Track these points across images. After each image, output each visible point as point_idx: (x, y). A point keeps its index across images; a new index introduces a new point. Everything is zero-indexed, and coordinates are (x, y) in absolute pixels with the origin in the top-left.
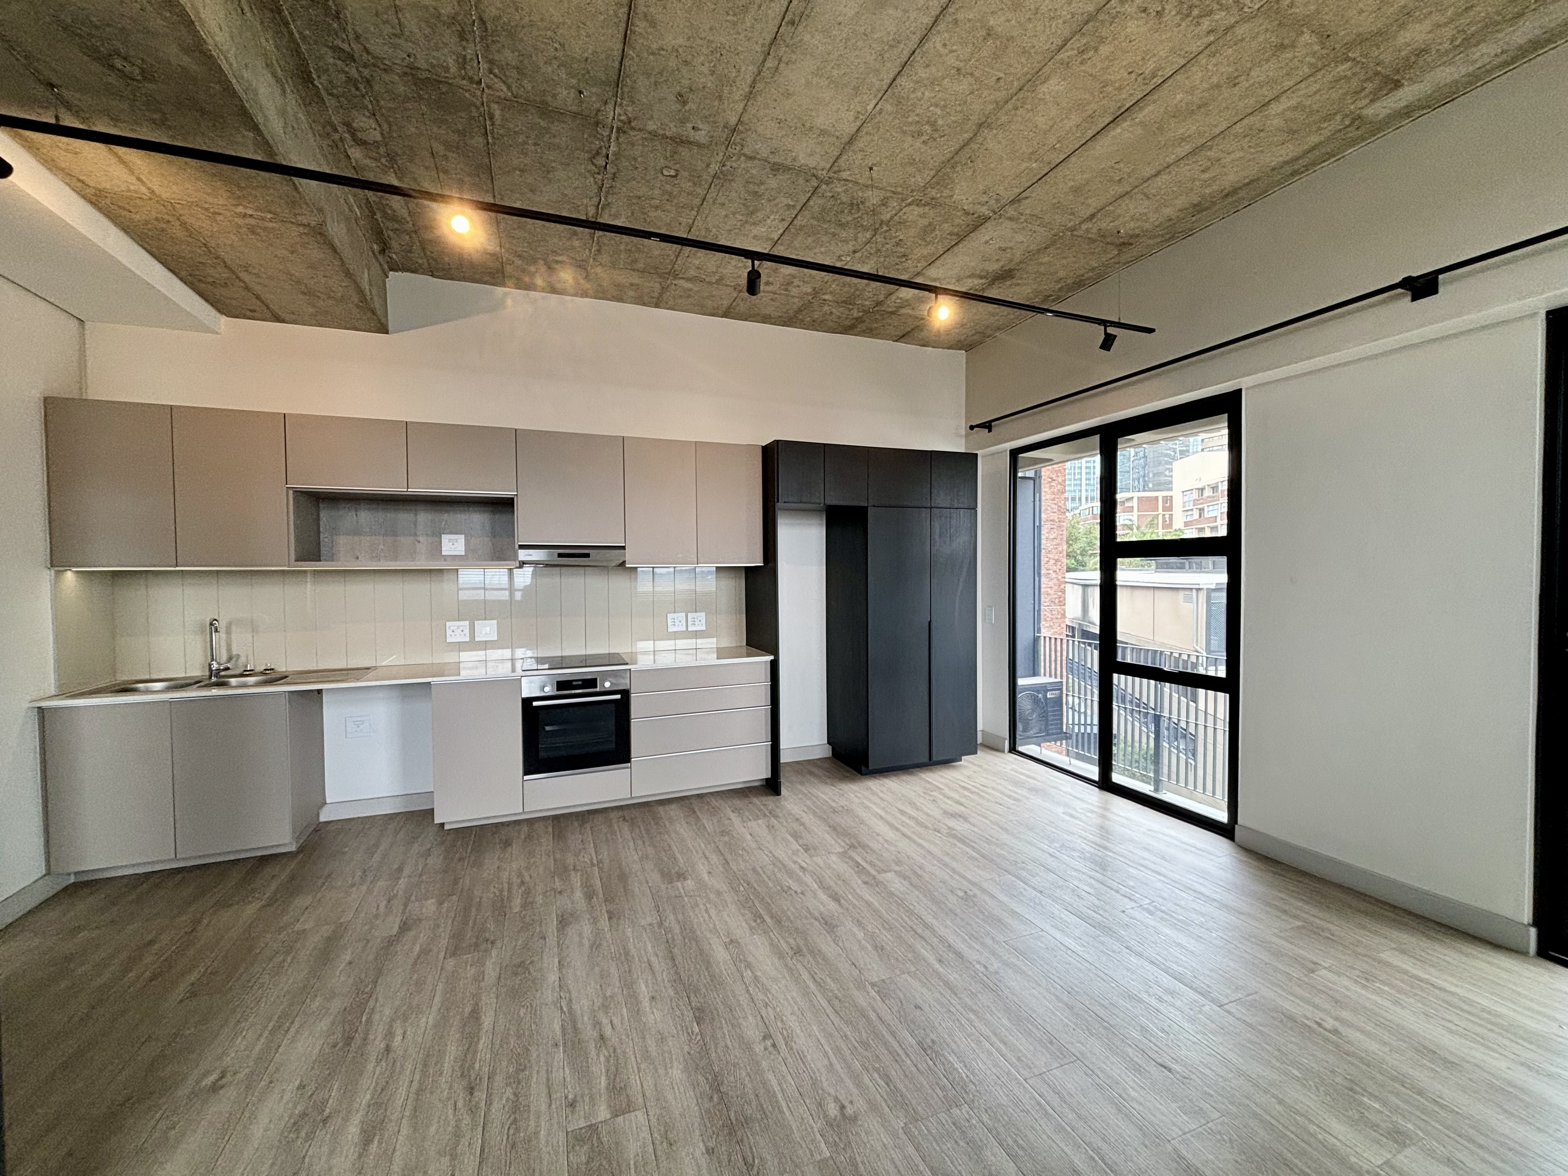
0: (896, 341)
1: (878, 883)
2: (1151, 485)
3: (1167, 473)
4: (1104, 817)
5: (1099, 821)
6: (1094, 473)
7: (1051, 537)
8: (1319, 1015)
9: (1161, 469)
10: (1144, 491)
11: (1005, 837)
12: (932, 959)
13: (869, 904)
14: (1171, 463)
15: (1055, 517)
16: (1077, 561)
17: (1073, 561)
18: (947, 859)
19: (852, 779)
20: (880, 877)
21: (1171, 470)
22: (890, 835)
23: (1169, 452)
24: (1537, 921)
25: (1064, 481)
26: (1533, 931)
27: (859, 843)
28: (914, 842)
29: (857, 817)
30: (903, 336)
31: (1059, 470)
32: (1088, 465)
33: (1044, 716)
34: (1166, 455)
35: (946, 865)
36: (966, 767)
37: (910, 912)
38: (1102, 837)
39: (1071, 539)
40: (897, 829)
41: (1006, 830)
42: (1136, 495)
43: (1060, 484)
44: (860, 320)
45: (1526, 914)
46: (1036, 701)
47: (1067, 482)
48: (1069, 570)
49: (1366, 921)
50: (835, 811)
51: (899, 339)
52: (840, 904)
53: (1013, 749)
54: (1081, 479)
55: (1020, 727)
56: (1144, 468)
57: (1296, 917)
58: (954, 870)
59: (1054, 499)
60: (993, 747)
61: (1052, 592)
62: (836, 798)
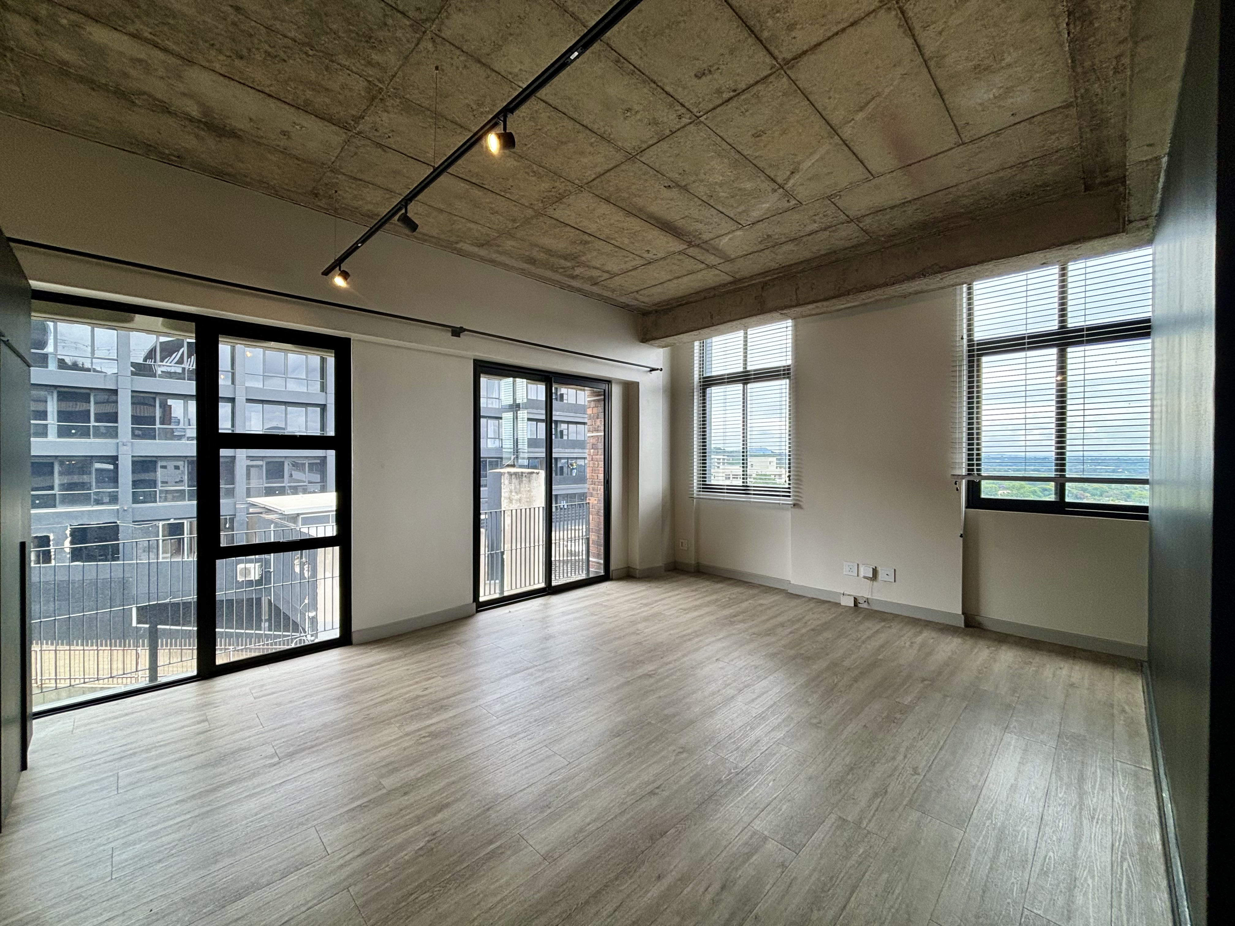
45: (472, 600)
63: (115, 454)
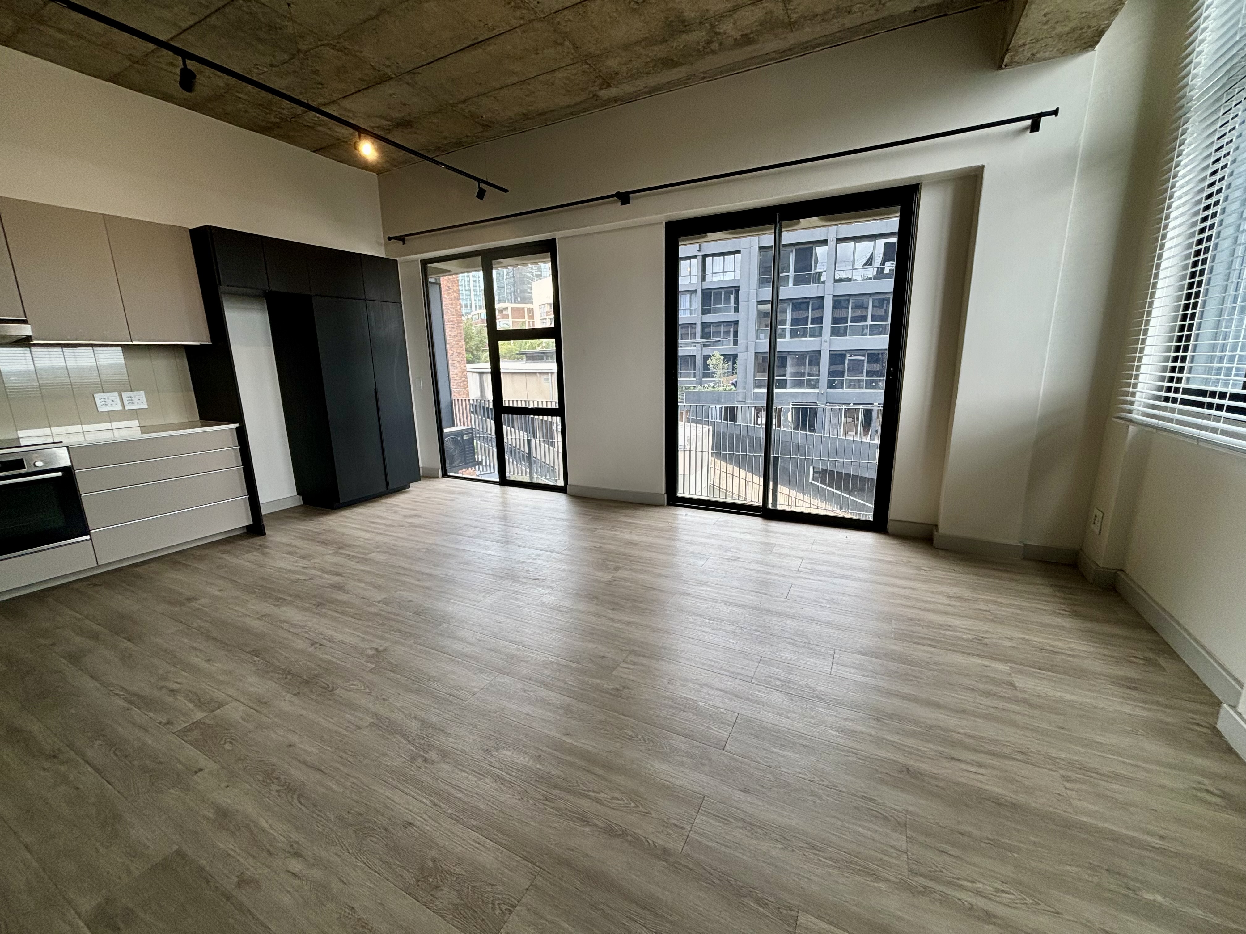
0: (314, 152)
1: (366, 560)
2: (519, 299)
3: (529, 290)
4: (503, 497)
5: (501, 500)
6: (479, 287)
7: (453, 334)
8: (595, 544)
9: (525, 287)
10: (515, 302)
11: (447, 519)
12: (413, 581)
13: (363, 571)
14: (530, 284)
15: (454, 318)
16: (473, 355)
17: (470, 355)
18: (412, 538)
19: (327, 514)
20: (368, 557)
21: (531, 288)
22: (368, 536)
23: (529, 274)
24: (667, 492)
25: (458, 290)
26: (666, 496)
27: (345, 545)
28: (387, 535)
29: (339, 532)
30: (320, 149)
31: (454, 281)
32: (474, 279)
33: (463, 452)
34: (528, 277)
35: (412, 540)
36: (414, 491)
37: (394, 567)
38: (504, 507)
39: (468, 338)
40: (373, 532)
41: (447, 516)
42: (510, 305)
43: (455, 292)
44: (278, 126)
45: (664, 491)
46: (456, 442)
47: (460, 292)
48: (469, 362)
49: (616, 510)
50: (319, 534)
51: (318, 150)
52: (342, 576)
53: (445, 475)
54: (470, 290)
55: (448, 461)
56: (514, 285)
57: (590, 515)
58: (417, 541)
59: (452, 304)
60: (431, 476)
61: (458, 378)
62: (318, 527)
63: (819, 349)
